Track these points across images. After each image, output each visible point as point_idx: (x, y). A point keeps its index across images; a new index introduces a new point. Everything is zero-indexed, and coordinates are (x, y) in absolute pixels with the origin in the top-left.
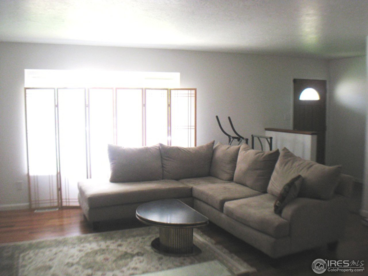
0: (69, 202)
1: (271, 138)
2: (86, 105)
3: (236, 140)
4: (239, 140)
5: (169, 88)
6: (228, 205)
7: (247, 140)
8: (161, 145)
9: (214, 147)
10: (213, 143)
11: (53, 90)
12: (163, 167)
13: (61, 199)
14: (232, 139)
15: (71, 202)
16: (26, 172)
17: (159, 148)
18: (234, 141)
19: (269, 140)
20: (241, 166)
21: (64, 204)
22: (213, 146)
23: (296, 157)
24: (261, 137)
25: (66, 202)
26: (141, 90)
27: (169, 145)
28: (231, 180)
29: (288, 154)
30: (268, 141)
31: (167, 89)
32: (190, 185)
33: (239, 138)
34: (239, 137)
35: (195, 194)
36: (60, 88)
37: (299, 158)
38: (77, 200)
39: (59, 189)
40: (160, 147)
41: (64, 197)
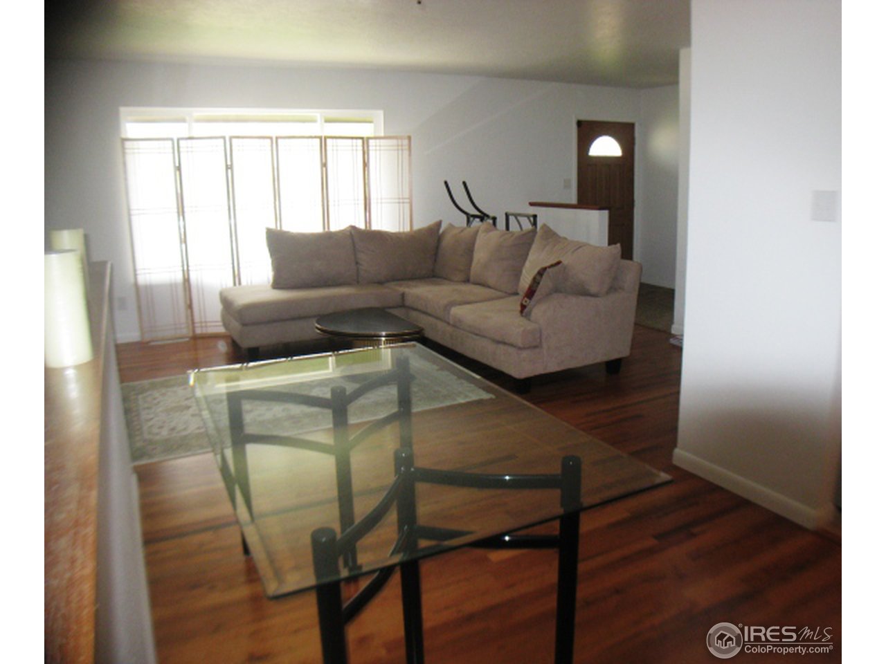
0: (206, 326)
1: (535, 217)
2: (227, 165)
3: (478, 220)
4: (482, 219)
5: (365, 135)
6: (457, 311)
7: (494, 219)
8: (353, 228)
9: (441, 231)
10: (439, 224)
11: (170, 142)
12: (357, 263)
13: (193, 323)
14: (471, 219)
15: (210, 326)
16: (132, 280)
17: (351, 233)
18: (474, 222)
19: (532, 219)
20: (480, 255)
21: (198, 331)
22: (439, 229)
23: (560, 237)
24: (520, 215)
25: (202, 327)
26: (318, 140)
27: (368, 228)
28: (467, 281)
29: (550, 234)
30: (530, 221)
31: (362, 138)
32: (401, 289)
33: (483, 217)
34: (482, 215)
35: (408, 302)
36: (183, 139)
37: (565, 239)
38: (221, 324)
39: (190, 306)
40: (353, 232)
41: (197, 319)
